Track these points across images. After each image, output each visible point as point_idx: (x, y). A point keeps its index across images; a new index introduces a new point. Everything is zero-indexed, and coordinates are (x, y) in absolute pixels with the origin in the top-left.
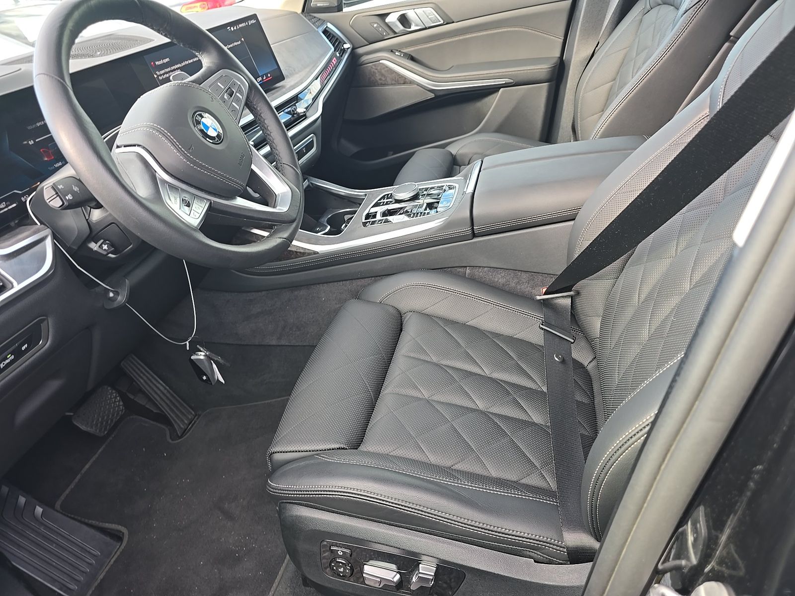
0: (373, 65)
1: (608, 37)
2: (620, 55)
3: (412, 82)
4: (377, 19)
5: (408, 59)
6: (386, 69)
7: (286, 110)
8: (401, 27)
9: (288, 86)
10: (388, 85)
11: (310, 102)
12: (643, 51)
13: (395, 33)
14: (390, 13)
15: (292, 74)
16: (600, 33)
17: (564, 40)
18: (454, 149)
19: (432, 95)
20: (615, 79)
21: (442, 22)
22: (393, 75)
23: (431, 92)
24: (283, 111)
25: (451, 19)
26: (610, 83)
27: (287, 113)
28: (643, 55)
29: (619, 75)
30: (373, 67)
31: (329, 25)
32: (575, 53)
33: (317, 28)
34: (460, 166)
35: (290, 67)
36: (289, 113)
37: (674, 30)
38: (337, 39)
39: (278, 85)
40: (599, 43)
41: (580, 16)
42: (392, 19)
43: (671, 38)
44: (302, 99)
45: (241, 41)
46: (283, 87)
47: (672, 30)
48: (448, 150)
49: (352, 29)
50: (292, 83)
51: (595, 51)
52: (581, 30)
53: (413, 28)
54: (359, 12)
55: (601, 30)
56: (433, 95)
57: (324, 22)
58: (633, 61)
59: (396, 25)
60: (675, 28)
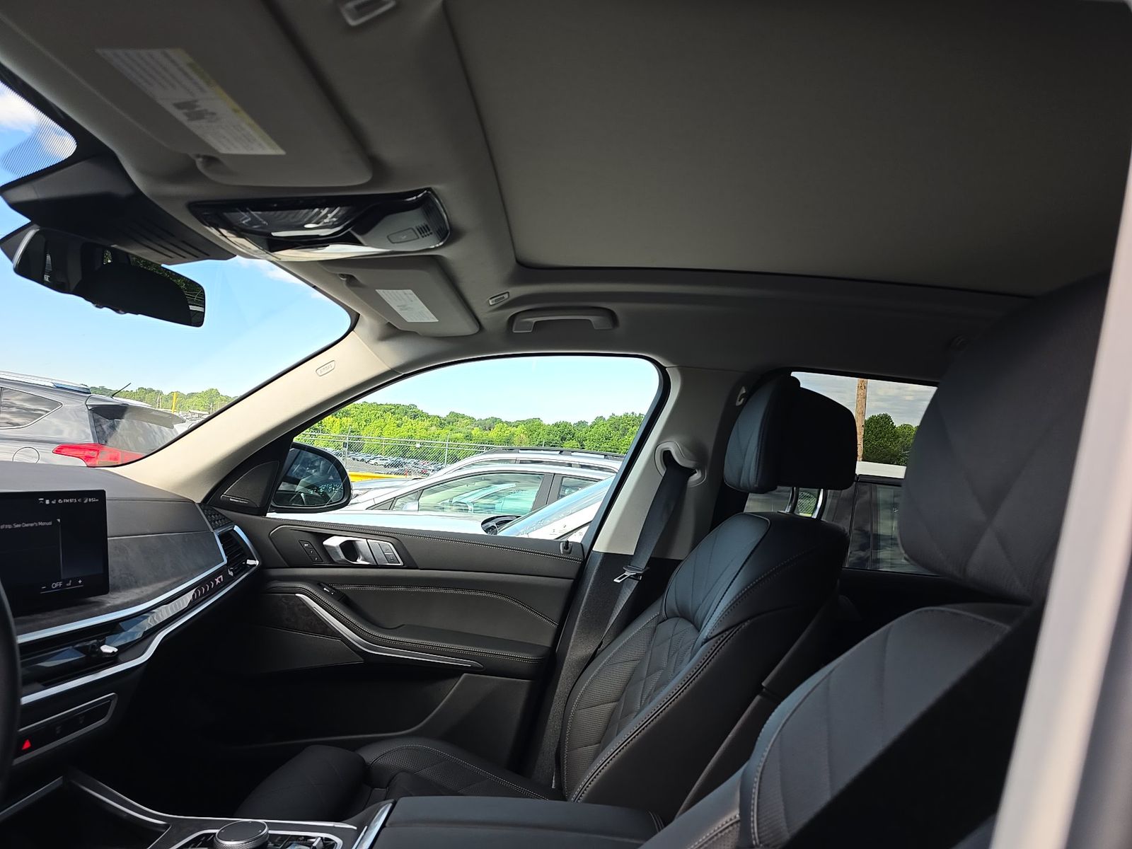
0: (283, 597)
1: (615, 639)
2: (629, 667)
3: (336, 634)
4: (311, 539)
5: (338, 601)
6: (302, 607)
7: (77, 646)
8: (343, 557)
9: (108, 605)
10: (297, 630)
11: (139, 636)
12: (655, 671)
13: (331, 560)
14: (332, 535)
15: (127, 586)
16: (605, 631)
17: (558, 627)
18: (370, 755)
19: (360, 660)
20: (618, 700)
21: (401, 564)
22: (309, 618)
23: (359, 655)
24: (73, 645)
25: (416, 564)
26: (612, 704)
27: (77, 649)
28: (656, 677)
29: (624, 694)
30: (283, 599)
31: (236, 528)
32: (572, 648)
33: (214, 529)
34: (373, 787)
35: (131, 575)
36: (80, 650)
37: (693, 660)
38: (242, 549)
39: (93, 599)
40: (602, 642)
41: (581, 603)
42: (334, 542)
43: (687, 674)
44: (123, 631)
45: (55, 522)
46: (98, 604)
47: (690, 660)
48: (360, 756)
49: (270, 541)
50: (118, 602)
51: (598, 652)
52: (581, 621)
53: (360, 561)
54: (289, 523)
55: (606, 627)
56: (362, 660)
57: (232, 522)
58: (644, 681)
59: (337, 552)
60: (694, 658)
